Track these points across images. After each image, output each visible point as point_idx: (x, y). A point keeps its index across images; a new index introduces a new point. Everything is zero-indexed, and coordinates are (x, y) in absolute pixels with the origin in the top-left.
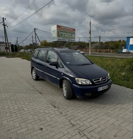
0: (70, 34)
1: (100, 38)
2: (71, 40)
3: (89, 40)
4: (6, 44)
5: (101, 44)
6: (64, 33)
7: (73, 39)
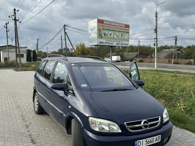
0: (120, 33)
1: (176, 40)
2: (121, 43)
3: (155, 44)
4: (16, 49)
5: (178, 50)
6: (110, 32)
7: (124, 42)
